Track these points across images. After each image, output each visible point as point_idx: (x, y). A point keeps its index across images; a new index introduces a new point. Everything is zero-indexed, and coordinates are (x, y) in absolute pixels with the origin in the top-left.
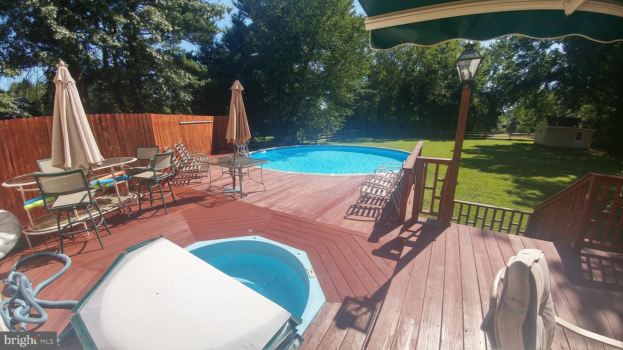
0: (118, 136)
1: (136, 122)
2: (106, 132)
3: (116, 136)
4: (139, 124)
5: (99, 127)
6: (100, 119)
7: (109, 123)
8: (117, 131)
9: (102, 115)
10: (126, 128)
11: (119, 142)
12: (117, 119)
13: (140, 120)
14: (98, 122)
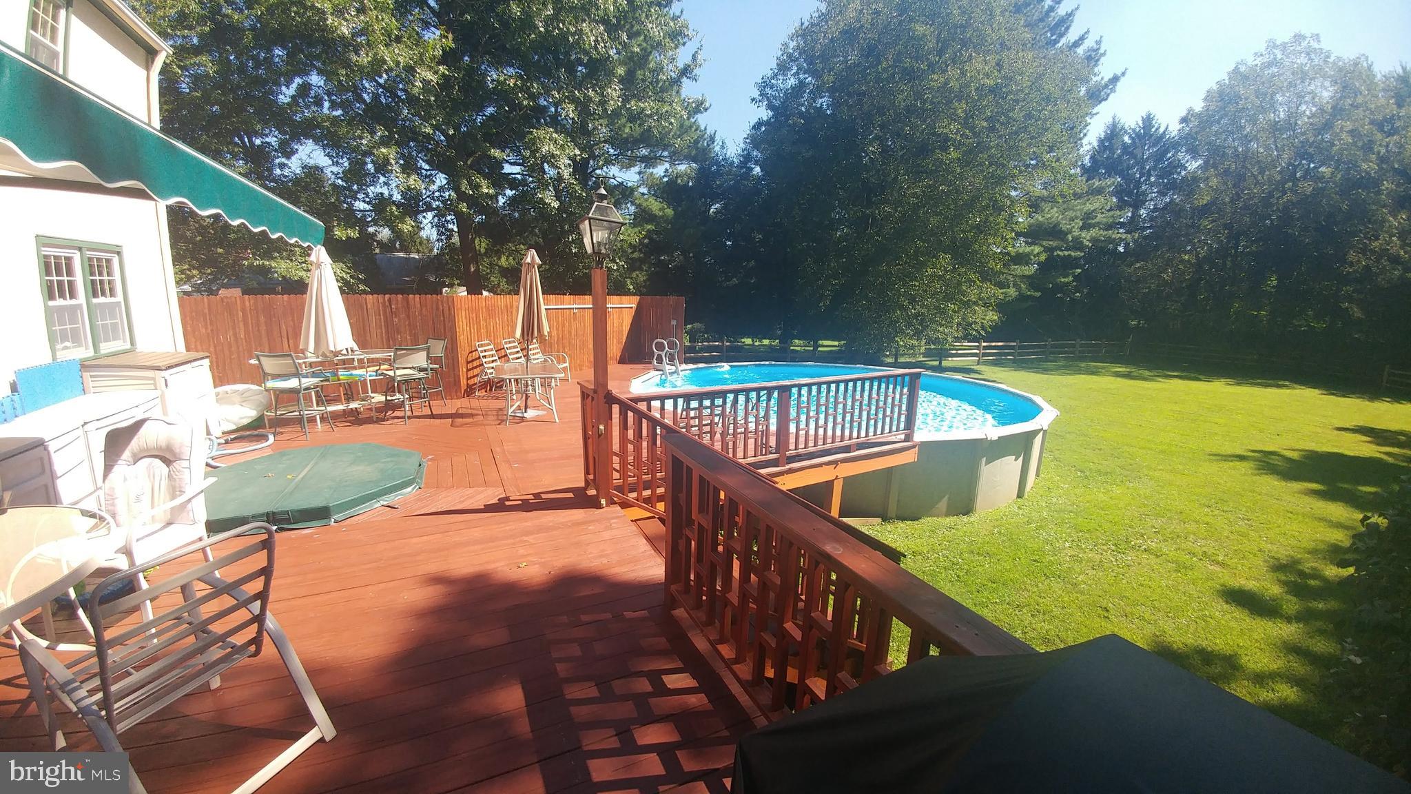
0: (409, 325)
1: (434, 306)
2: (396, 317)
3: (407, 323)
4: (438, 308)
5: (388, 310)
6: (390, 300)
7: (400, 306)
8: (408, 316)
9: (393, 296)
10: (421, 314)
11: (410, 331)
12: (411, 302)
13: (440, 303)
14: (387, 304)
